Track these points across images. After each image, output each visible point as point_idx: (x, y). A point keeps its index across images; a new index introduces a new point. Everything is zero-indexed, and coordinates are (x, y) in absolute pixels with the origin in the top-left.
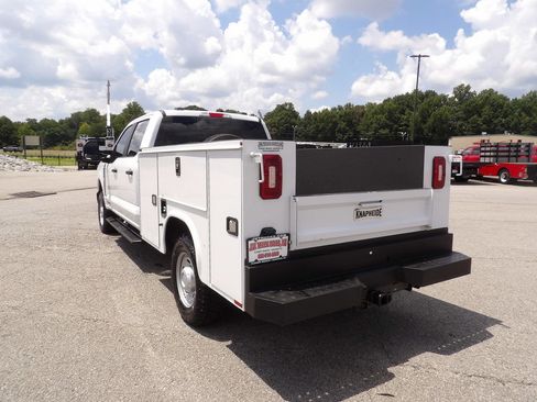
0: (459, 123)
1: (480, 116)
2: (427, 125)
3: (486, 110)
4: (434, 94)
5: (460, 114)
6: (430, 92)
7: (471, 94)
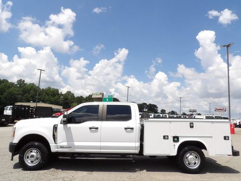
0: (20, 96)
1: (29, 94)
2: (3, 96)
3: (32, 92)
4: (7, 81)
5: (20, 92)
6: (5, 80)
7: (25, 84)
